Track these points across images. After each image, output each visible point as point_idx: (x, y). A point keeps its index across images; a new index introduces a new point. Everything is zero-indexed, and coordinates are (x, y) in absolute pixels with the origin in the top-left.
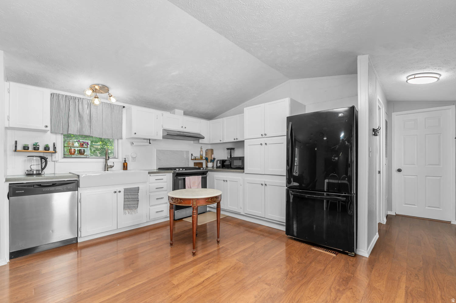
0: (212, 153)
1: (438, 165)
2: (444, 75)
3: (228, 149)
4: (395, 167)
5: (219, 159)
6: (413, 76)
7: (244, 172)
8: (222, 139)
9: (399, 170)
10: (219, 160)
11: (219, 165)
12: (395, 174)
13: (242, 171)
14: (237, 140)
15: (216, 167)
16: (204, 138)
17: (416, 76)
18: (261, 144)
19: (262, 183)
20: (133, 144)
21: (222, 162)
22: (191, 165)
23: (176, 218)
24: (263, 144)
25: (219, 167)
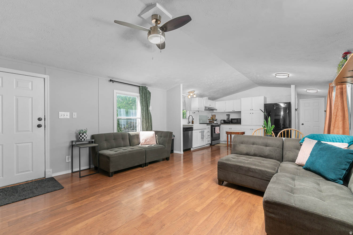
0: (215, 117)
1: (318, 122)
3: (227, 115)
4: (301, 123)
6: (309, 90)
7: (241, 125)
8: (225, 110)
9: (303, 124)
11: (222, 122)
12: (301, 126)
13: (240, 124)
14: (234, 111)
16: (217, 110)
17: (310, 90)
18: (250, 113)
19: (251, 129)
20: (195, 113)
21: (224, 121)
22: (208, 122)
23: (213, 144)
24: (251, 113)
25: (223, 123)
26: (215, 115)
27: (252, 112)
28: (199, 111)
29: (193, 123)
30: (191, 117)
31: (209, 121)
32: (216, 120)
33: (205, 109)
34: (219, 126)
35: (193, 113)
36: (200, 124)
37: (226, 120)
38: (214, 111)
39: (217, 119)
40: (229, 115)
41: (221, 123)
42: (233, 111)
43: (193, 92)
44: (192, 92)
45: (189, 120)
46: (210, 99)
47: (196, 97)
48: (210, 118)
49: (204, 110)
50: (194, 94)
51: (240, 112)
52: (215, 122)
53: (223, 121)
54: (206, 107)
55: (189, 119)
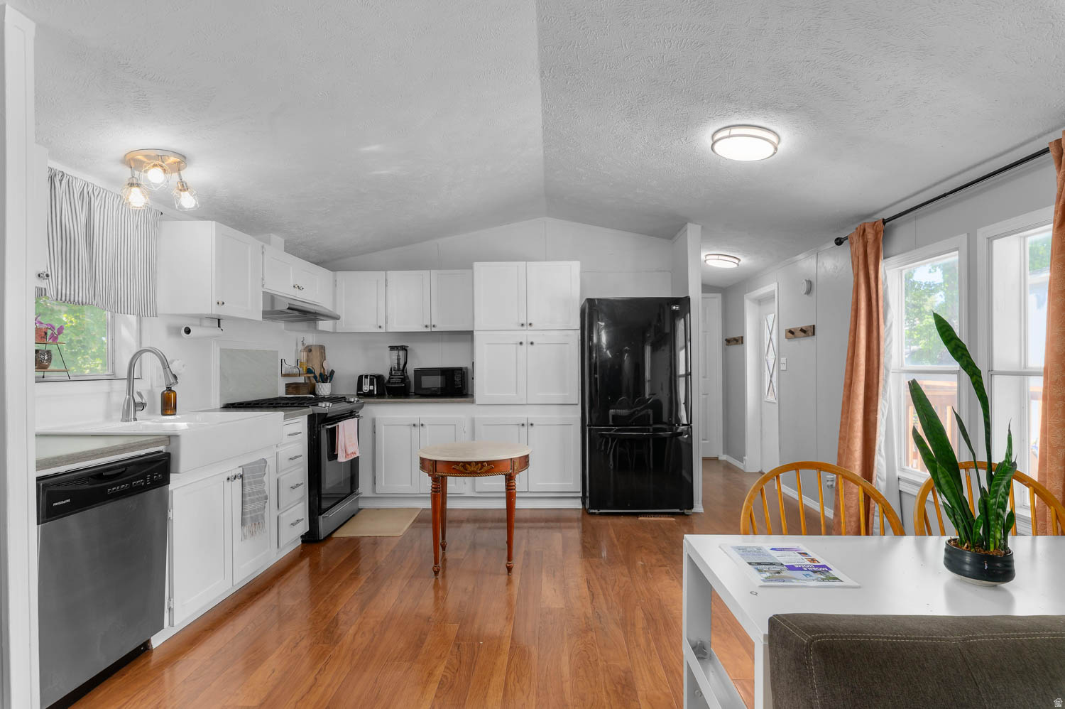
0: (326, 358)
2: (745, 261)
3: (392, 348)
5: (369, 373)
7: (473, 402)
8: (383, 324)
10: (366, 377)
11: (367, 387)
13: (466, 400)
14: (433, 330)
15: (358, 395)
16: (339, 319)
18: (521, 343)
19: (523, 422)
20: (188, 331)
21: (377, 379)
22: (281, 392)
23: (322, 534)
24: (524, 343)
25: (370, 395)
26: (322, 348)
27: (526, 335)
28: (219, 320)
29: (168, 405)
30: (150, 365)
31: (288, 386)
32: (327, 377)
33: (269, 309)
34: (351, 414)
35: (173, 331)
36: (230, 407)
37: (387, 376)
38: (324, 325)
39: (332, 372)
40: (404, 348)
41: (361, 394)
42: (429, 330)
43: (172, 159)
44: (158, 158)
45: (138, 386)
46: (293, 248)
47: (203, 213)
48: (290, 364)
49: (259, 317)
50: (184, 187)
51: (468, 336)
52: (324, 389)
53: (372, 383)
54: (271, 298)
55: (131, 379)
